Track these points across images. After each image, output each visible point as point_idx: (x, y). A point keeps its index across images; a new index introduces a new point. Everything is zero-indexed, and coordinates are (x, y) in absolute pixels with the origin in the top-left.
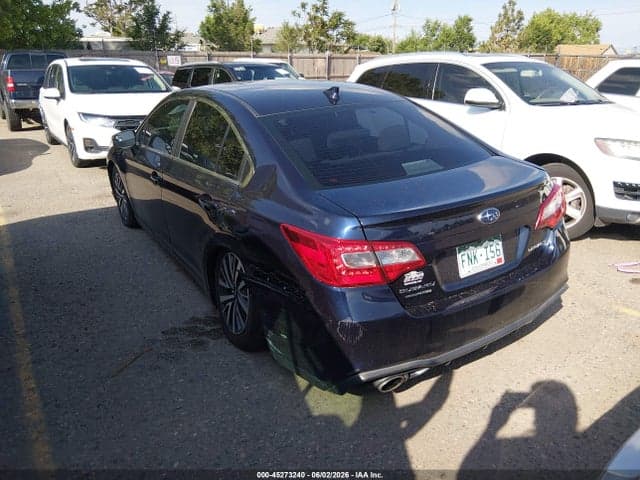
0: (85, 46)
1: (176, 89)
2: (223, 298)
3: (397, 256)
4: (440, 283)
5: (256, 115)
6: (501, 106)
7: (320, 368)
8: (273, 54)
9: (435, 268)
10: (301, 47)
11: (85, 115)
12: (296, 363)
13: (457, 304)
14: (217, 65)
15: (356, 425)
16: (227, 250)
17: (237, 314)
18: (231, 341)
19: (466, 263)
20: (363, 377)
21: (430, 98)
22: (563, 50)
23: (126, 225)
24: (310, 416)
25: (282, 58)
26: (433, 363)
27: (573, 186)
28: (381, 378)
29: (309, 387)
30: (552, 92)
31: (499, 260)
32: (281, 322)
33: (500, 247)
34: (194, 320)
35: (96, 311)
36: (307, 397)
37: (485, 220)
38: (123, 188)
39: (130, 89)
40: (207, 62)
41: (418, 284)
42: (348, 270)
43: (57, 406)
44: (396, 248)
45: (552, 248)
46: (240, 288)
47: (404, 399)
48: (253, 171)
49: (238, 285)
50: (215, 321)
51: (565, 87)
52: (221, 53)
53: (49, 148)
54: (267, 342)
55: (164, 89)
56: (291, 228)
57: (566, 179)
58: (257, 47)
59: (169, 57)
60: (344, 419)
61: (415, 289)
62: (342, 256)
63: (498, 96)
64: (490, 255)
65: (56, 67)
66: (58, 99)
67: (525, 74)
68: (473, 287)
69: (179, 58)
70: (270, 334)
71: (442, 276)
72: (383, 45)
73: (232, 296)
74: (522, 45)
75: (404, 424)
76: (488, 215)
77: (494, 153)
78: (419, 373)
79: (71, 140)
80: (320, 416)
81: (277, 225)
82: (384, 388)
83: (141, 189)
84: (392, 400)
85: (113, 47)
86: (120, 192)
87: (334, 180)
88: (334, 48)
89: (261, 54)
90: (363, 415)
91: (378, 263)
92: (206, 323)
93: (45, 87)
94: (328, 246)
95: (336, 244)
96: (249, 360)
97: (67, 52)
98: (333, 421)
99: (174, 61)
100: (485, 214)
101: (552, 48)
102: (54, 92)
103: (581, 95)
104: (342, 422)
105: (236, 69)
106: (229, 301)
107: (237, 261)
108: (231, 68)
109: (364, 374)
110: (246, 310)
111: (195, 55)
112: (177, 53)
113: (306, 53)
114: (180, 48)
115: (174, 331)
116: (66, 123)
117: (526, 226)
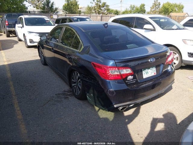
0: (28, 12)
1: (56, 25)
2: (73, 85)
3: (125, 71)
4: (138, 80)
5: (84, 31)
6: (154, 30)
7: (103, 104)
8: (85, 15)
9: (136, 75)
10: (93, 13)
11: (30, 32)
12: (95, 103)
13: (142, 86)
14: (68, 18)
15: (113, 120)
16: (75, 70)
17: (77, 89)
18: (75, 97)
19: (145, 74)
20: (115, 106)
21: (133, 27)
22: (172, 14)
23: (43, 65)
24: (99, 118)
25: (87, 16)
26: (135, 103)
27: (176, 54)
28: (120, 107)
29: (99, 110)
30: (169, 26)
31: (155, 73)
32: (91, 91)
33: (155, 70)
34: (65, 91)
35: (36, 88)
36: (98, 113)
37: (151, 61)
38: (42, 53)
39: (43, 25)
40: (65, 17)
41: (131, 80)
42: (111, 75)
43: (26, 115)
44: (125, 69)
45: (170, 70)
46: (78, 81)
47: (126, 113)
48: (83, 47)
49: (78, 80)
50: (71, 92)
51: (173, 25)
52: (69, 14)
53: (18, 42)
54: (87, 97)
55: (53, 24)
56: (95, 63)
57: (174, 52)
58: (80, 13)
59: (53, 16)
60: (110, 119)
61: (130, 81)
62: (110, 71)
63: (154, 27)
64: (152, 72)
65: (21, 18)
66: (21, 27)
67: (161, 20)
68: (147, 81)
69: (56, 16)
70: (88, 94)
71: (138, 78)
72: (118, 12)
73: (76, 84)
74: (160, 13)
75: (127, 120)
76: (152, 60)
77: (153, 43)
78: (131, 106)
79: (25, 40)
80: (102, 118)
81: (91, 62)
82: (121, 110)
83: (48, 54)
84: (123, 114)
85: (37, 12)
86: (41, 55)
87: (107, 50)
88: (103, 13)
89: (81, 15)
90: (115, 117)
91: (120, 73)
92: (68, 92)
93: (18, 24)
94: (106, 68)
95: (108, 68)
96: (81, 102)
97: (23, 14)
98: (106, 119)
99: (55, 17)
100: (151, 60)
101: (169, 14)
102: (21, 25)
103: (178, 27)
104: (109, 120)
105: (74, 19)
106: (75, 85)
107: (78, 74)
108: (73, 19)
109: (116, 105)
110: (80, 88)
111: (61, 15)
112: (56, 14)
113: (95, 14)
114: (57, 13)
115: (59, 94)
116: (24, 34)
117: (163, 64)
